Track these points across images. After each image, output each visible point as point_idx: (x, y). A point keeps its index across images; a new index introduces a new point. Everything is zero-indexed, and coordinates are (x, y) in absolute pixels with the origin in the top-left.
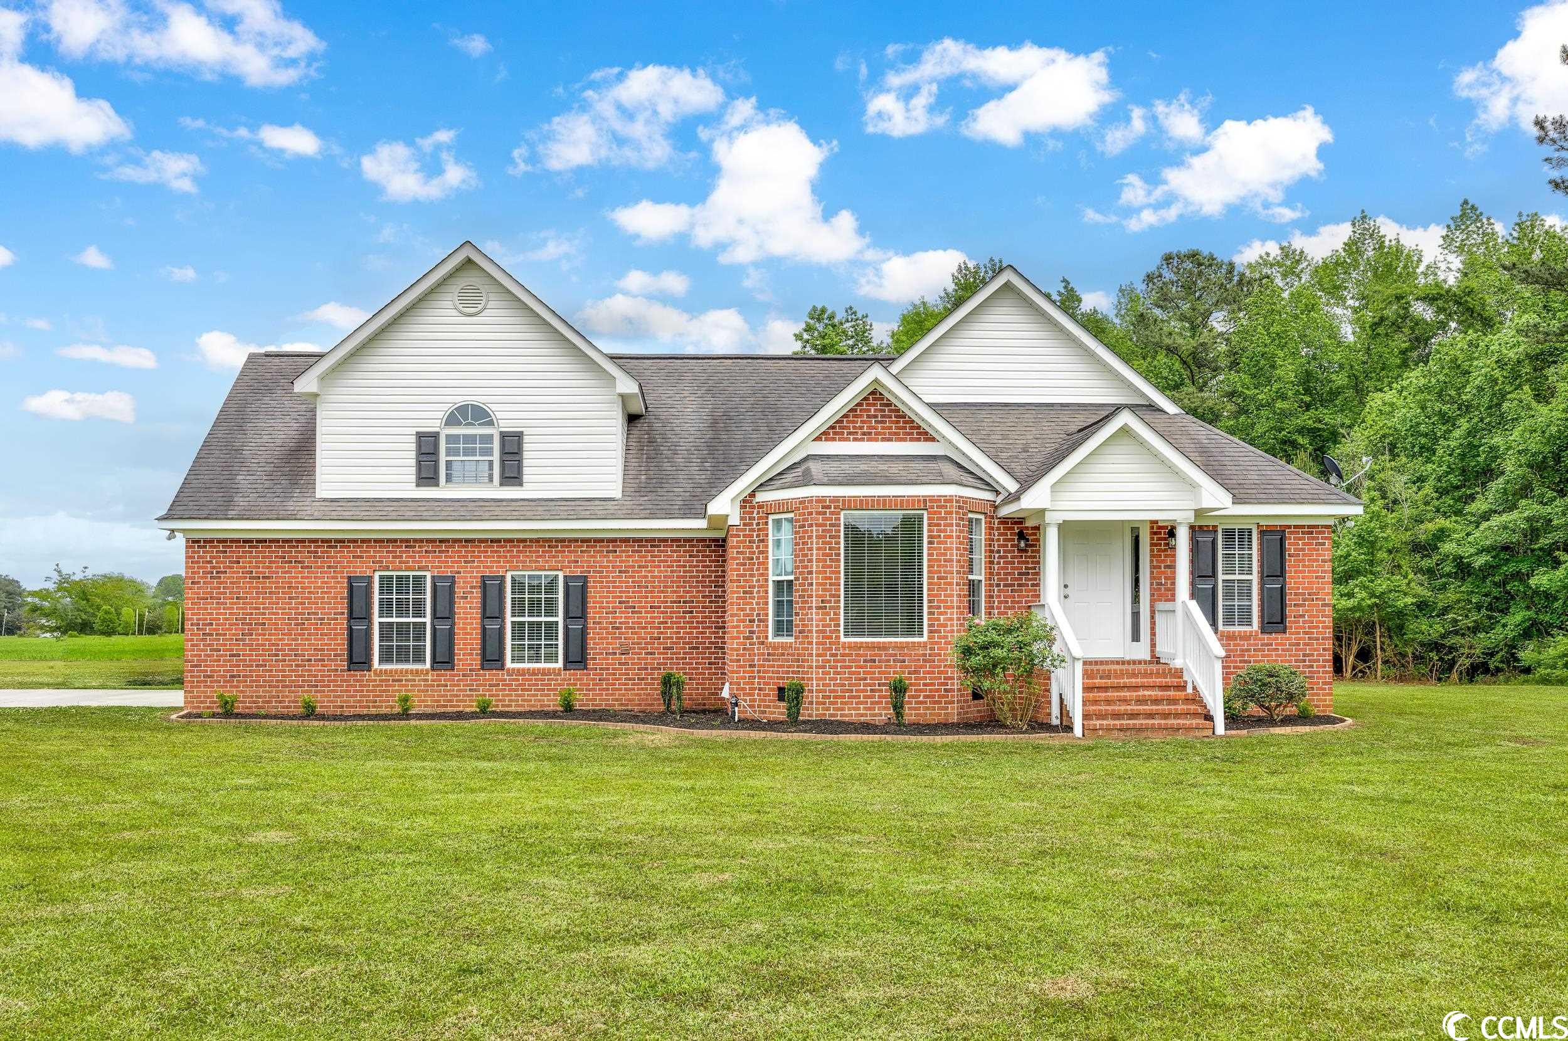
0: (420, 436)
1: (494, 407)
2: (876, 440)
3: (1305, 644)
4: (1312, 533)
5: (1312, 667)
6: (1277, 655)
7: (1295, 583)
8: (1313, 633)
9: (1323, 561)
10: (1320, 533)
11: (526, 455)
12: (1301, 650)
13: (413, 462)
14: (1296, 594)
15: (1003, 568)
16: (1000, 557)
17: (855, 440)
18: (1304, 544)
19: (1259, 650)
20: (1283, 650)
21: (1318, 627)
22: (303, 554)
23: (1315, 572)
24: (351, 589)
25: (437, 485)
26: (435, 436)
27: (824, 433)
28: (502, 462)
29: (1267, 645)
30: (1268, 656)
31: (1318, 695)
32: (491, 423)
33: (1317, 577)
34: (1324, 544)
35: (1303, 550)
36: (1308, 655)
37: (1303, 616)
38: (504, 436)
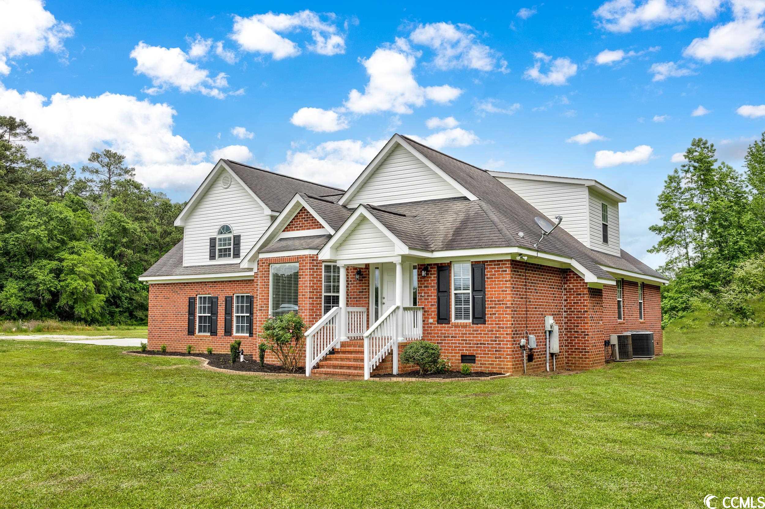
0: (211, 239)
1: (232, 225)
2: (304, 229)
3: (496, 331)
4: (499, 265)
5: (500, 344)
6: (481, 337)
7: (491, 294)
8: (500, 324)
9: (506, 281)
10: (504, 264)
11: (241, 244)
12: (494, 334)
13: (208, 250)
14: (491, 301)
15: (352, 289)
16: (351, 284)
17: (297, 230)
18: (495, 271)
19: (472, 334)
20: (484, 334)
21: (503, 321)
22: (177, 288)
23: (501, 288)
24: (189, 302)
25: (215, 259)
26: (215, 239)
27: (286, 228)
28: (234, 248)
29: (476, 331)
30: (476, 337)
31: (504, 361)
32: (230, 232)
33: (502, 291)
34: (506, 271)
35: (495, 275)
36: (498, 337)
37: (495, 314)
38: (235, 237)
